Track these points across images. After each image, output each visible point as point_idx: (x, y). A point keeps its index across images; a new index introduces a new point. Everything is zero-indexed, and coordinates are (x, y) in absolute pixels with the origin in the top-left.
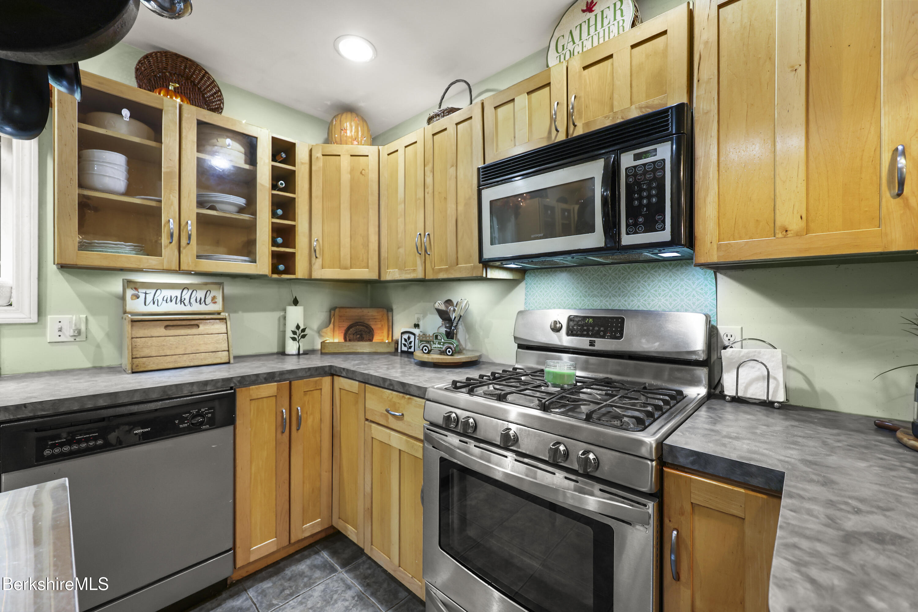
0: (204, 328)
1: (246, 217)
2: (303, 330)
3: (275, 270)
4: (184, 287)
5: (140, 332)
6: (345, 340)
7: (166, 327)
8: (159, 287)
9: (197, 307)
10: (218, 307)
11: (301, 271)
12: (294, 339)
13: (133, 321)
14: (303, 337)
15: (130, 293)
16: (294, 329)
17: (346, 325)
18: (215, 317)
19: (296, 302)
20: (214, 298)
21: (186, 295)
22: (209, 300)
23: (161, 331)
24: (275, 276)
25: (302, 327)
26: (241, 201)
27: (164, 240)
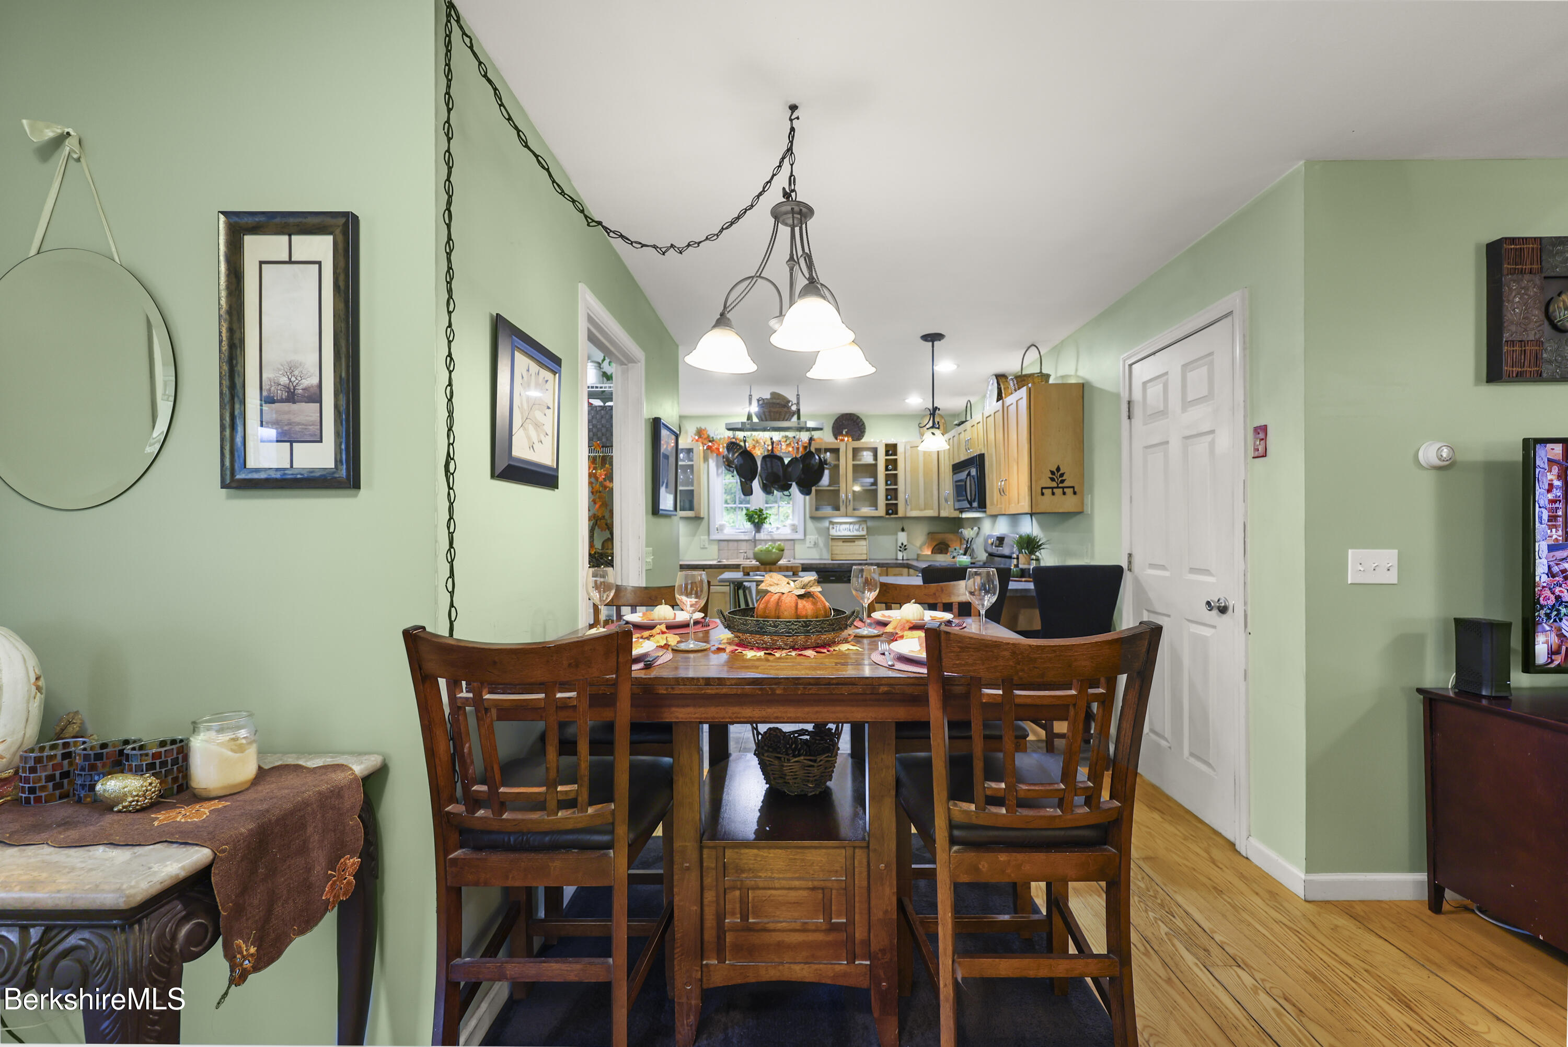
0: (857, 543)
1: (874, 487)
2: (905, 546)
3: (887, 513)
4: (850, 523)
5: (835, 543)
6: (932, 553)
7: (843, 542)
8: (841, 523)
9: (856, 533)
10: (864, 533)
11: (901, 513)
12: (900, 551)
13: (832, 539)
14: (905, 549)
15: (831, 526)
16: (900, 545)
17: (935, 543)
18: (861, 538)
19: (903, 530)
20: (863, 528)
21: (851, 526)
22: (860, 529)
23: (841, 543)
24: (887, 516)
25: (904, 544)
26: (872, 480)
27: (841, 504)
